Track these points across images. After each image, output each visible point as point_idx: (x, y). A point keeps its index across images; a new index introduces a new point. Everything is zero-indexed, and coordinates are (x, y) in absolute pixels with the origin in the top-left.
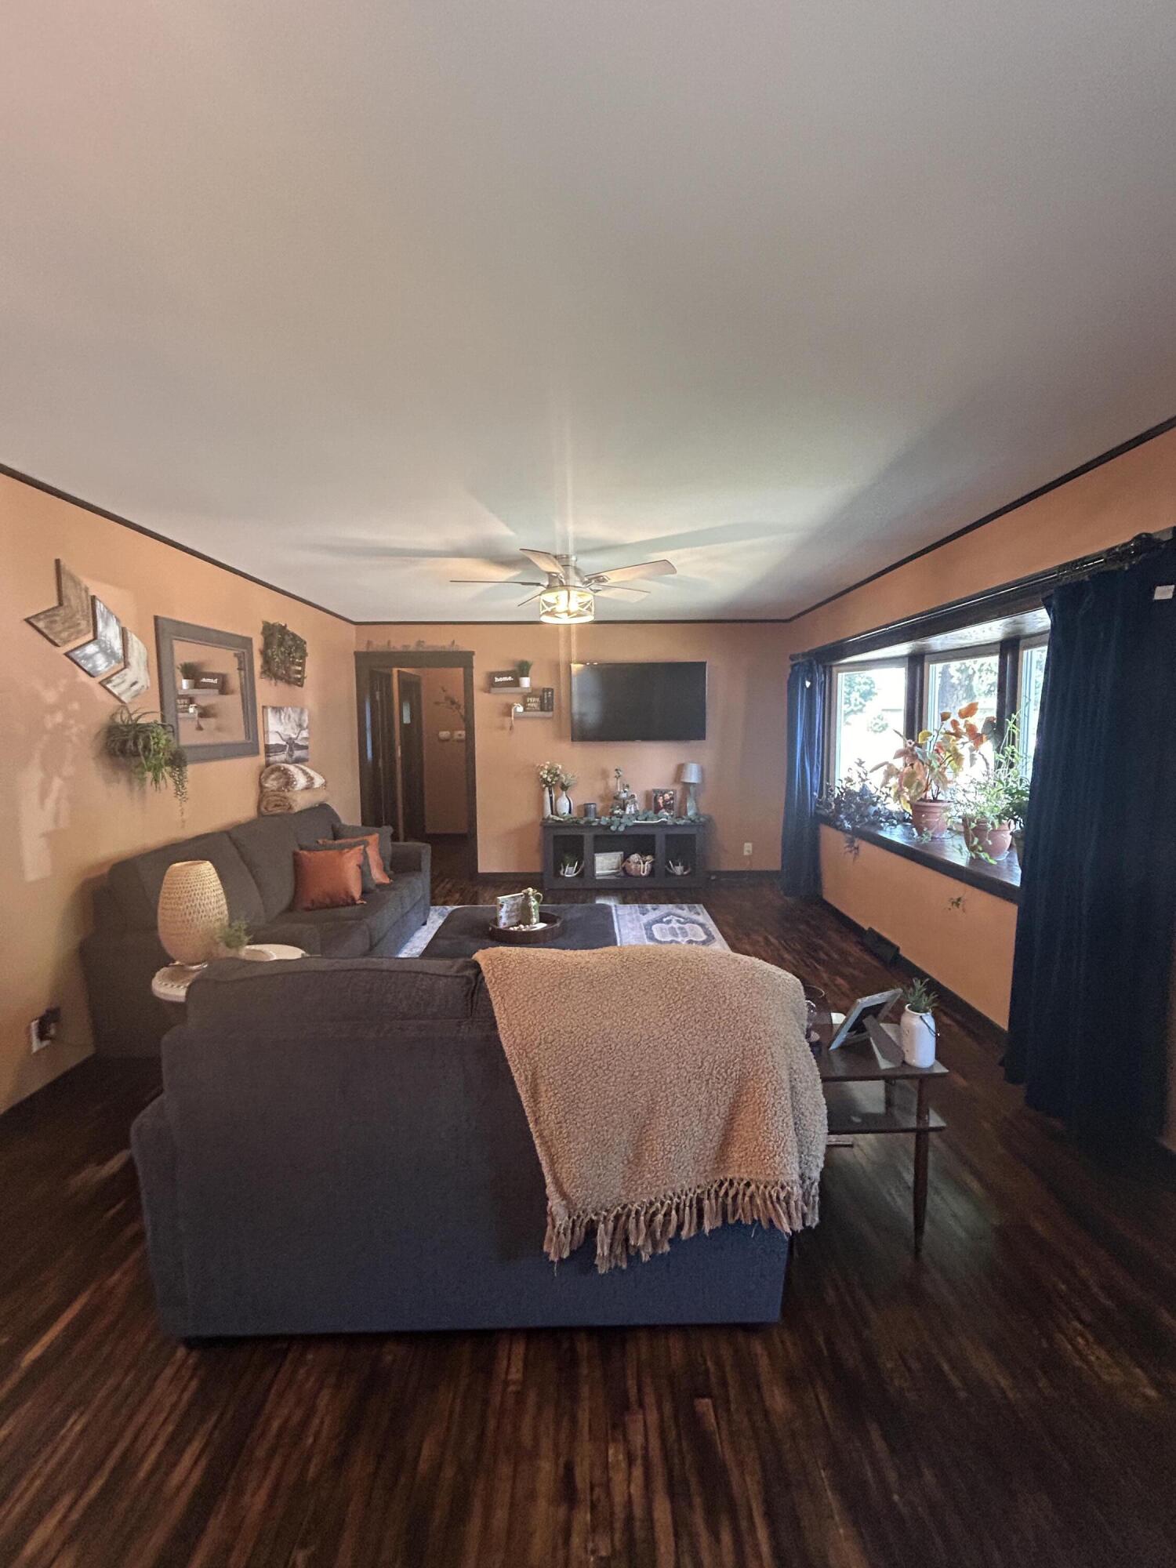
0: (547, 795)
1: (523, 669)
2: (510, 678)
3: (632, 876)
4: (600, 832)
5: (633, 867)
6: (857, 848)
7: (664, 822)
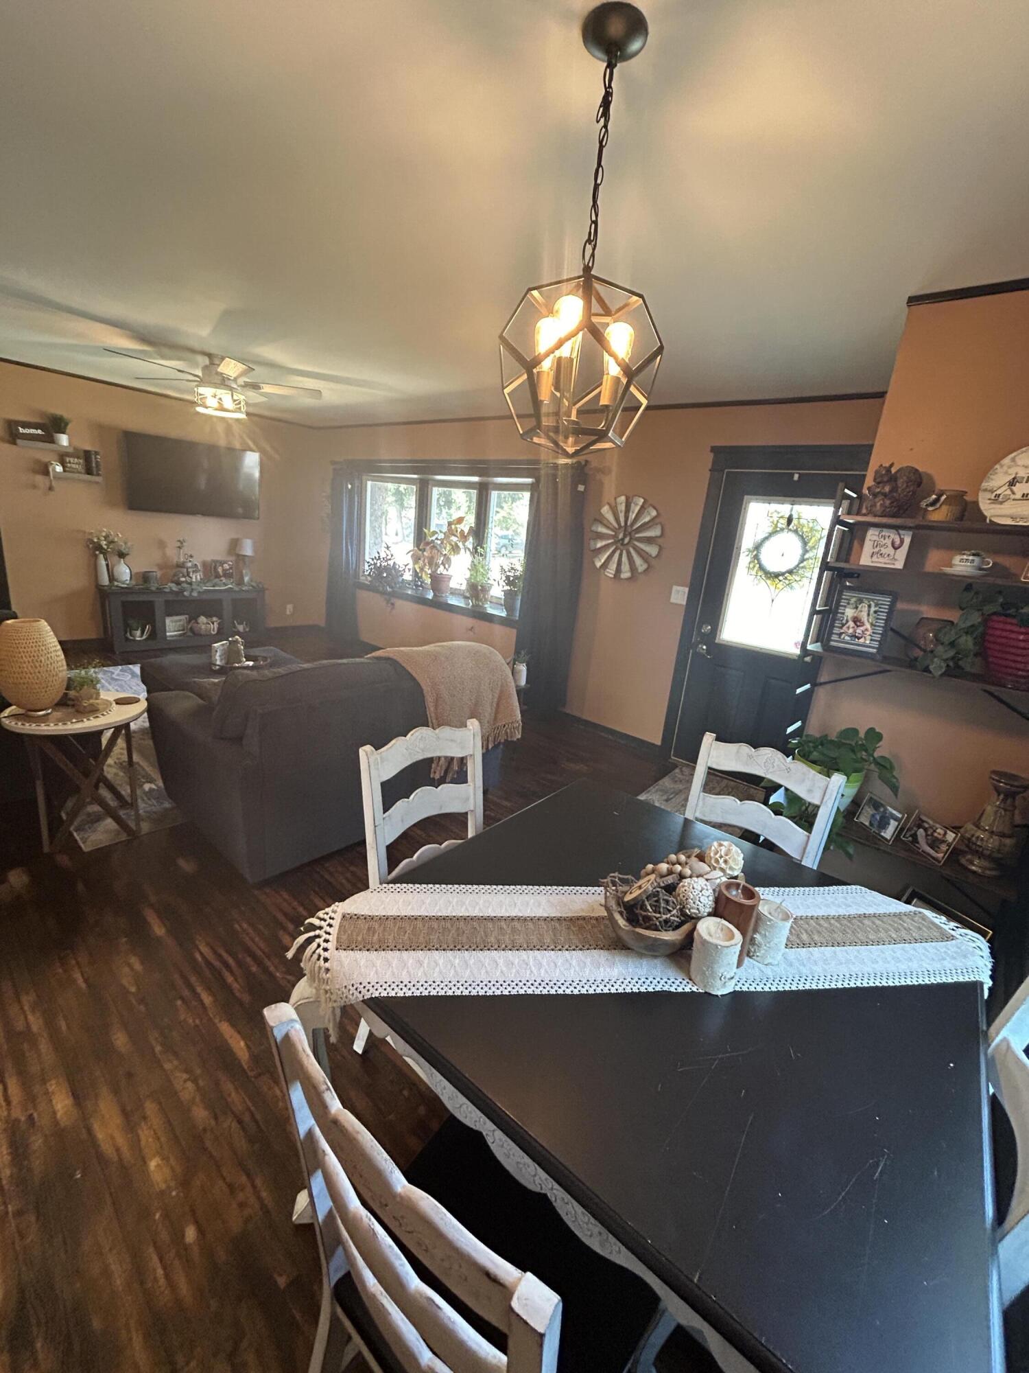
0: (102, 562)
1: (56, 425)
2: (39, 432)
4: (171, 598)
6: (393, 604)
7: (231, 588)
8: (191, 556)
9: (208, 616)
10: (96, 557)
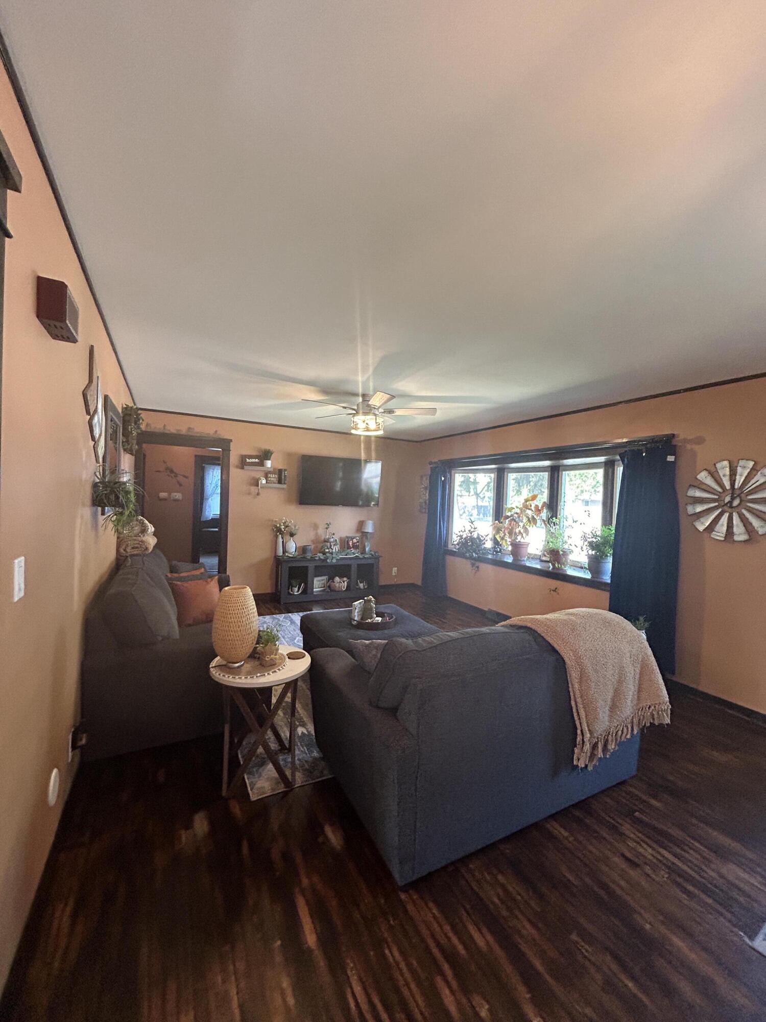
0: (280, 540)
1: (266, 455)
2: (257, 460)
3: (335, 591)
4: (318, 564)
5: (337, 585)
6: (478, 567)
7: (356, 556)
8: (334, 534)
9: (341, 577)
10: (277, 537)
